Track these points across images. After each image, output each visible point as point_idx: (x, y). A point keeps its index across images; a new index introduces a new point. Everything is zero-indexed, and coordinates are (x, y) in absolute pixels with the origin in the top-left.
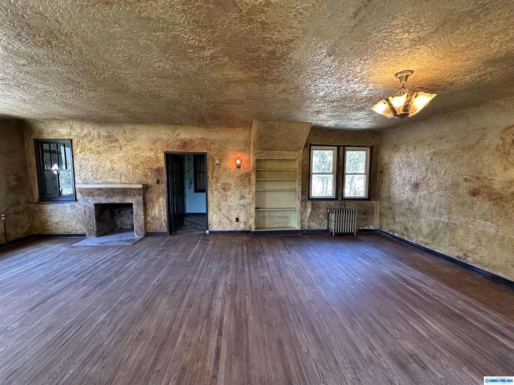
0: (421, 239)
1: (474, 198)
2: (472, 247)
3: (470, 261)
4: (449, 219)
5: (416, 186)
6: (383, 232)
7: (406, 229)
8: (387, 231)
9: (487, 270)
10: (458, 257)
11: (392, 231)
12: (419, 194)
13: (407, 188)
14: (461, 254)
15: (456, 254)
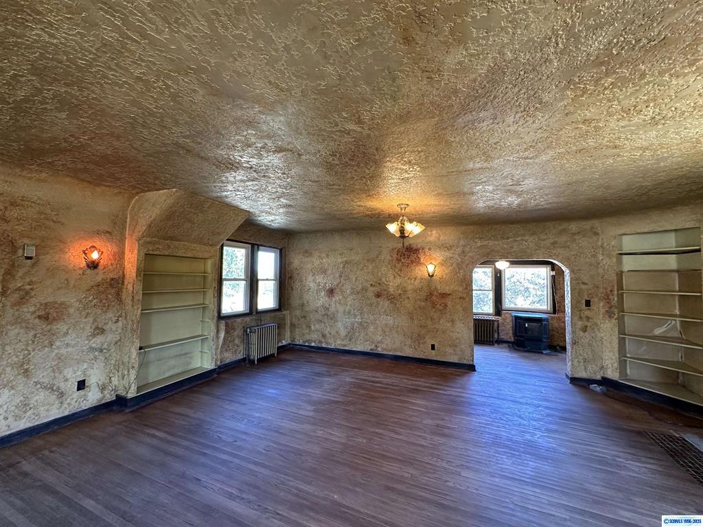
0: (339, 342)
1: (378, 299)
2: (380, 338)
3: (380, 350)
4: (362, 318)
5: (331, 292)
6: (297, 345)
7: (324, 336)
8: (301, 343)
9: (391, 353)
10: (371, 350)
11: (307, 341)
12: (334, 299)
13: (323, 294)
14: (373, 347)
15: (370, 348)
